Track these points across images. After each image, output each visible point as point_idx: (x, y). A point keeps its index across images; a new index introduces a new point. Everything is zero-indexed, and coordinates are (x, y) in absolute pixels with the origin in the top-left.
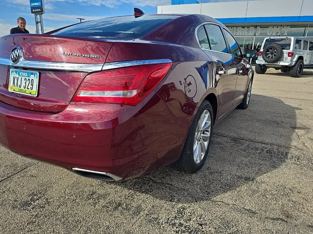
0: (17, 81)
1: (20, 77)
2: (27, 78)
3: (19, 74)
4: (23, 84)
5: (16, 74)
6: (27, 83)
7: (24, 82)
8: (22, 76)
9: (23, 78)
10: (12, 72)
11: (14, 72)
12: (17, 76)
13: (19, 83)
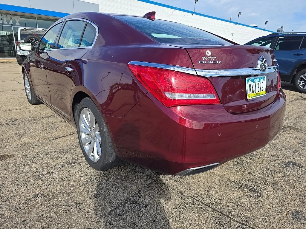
0: (253, 88)
1: (254, 84)
2: (259, 83)
3: (253, 81)
4: (257, 89)
5: (251, 81)
6: (260, 86)
7: (257, 86)
8: (256, 82)
9: (257, 83)
10: (248, 80)
11: (249, 80)
12: (252, 83)
13: (254, 89)
